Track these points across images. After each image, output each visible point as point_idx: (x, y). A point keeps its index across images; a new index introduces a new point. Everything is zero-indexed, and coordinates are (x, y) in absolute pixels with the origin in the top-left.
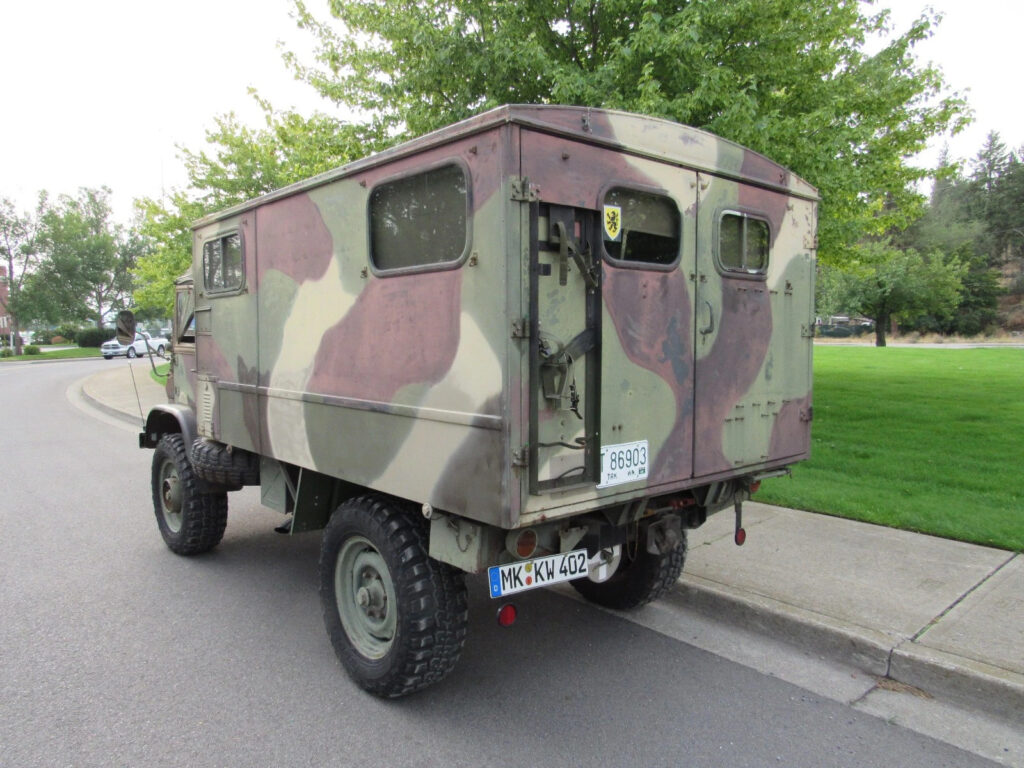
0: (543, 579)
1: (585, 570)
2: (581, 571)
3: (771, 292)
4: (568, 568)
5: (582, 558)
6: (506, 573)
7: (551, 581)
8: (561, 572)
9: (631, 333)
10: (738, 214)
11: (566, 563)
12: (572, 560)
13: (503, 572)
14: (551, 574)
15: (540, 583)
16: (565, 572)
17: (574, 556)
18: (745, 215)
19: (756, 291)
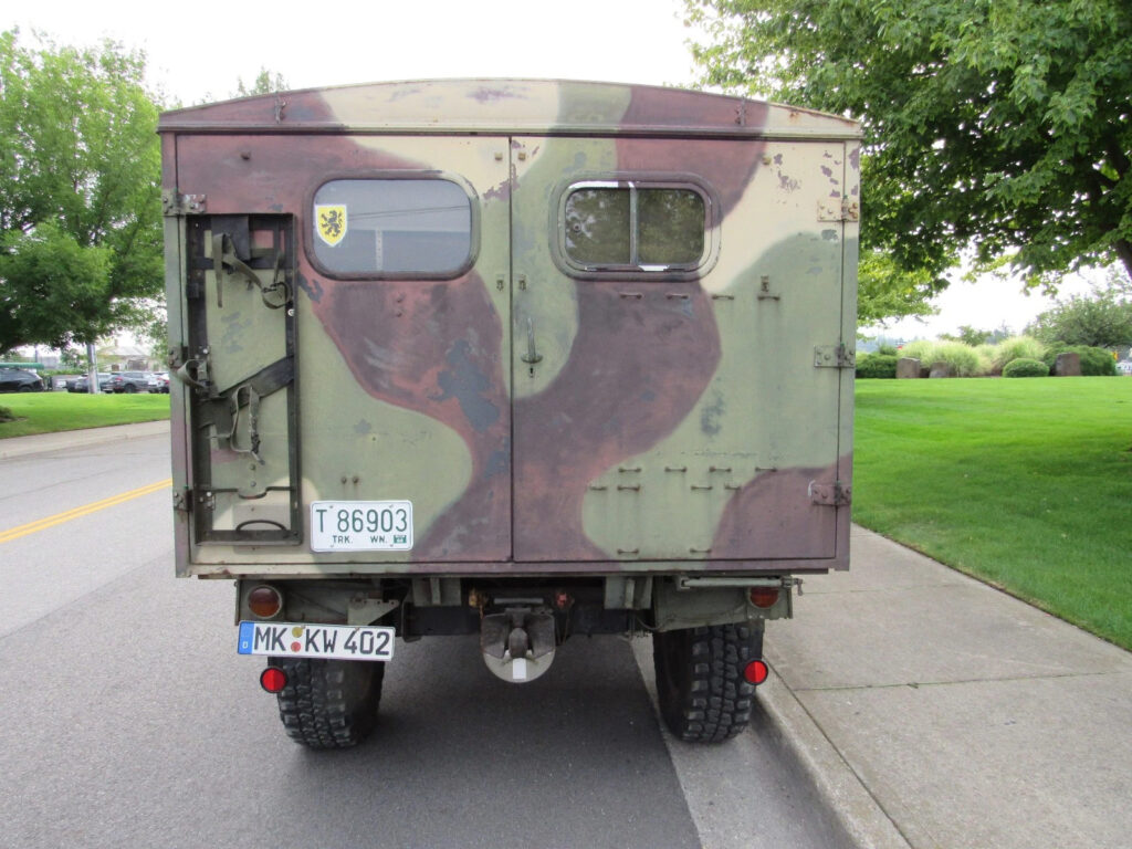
0: (317, 650)
1: (386, 653)
2: (378, 652)
3: (715, 297)
4: (358, 645)
5: (383, 638)
6: (263, 632)
7: (329, 655)
8: (346, 647)
9: (371, 361)
10: (615, 185)
11: (357, 638)
12: (367, 638)
13: (258, 629)
14: (329, 646)
15: (311, 653)
16: (353, 648)
17: (371, 633)
18: (631, 185)
19: (670, 298)
